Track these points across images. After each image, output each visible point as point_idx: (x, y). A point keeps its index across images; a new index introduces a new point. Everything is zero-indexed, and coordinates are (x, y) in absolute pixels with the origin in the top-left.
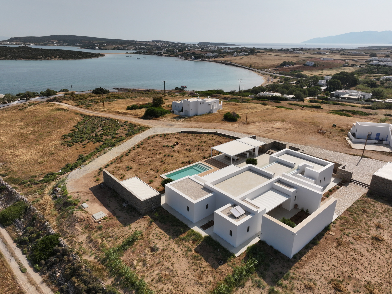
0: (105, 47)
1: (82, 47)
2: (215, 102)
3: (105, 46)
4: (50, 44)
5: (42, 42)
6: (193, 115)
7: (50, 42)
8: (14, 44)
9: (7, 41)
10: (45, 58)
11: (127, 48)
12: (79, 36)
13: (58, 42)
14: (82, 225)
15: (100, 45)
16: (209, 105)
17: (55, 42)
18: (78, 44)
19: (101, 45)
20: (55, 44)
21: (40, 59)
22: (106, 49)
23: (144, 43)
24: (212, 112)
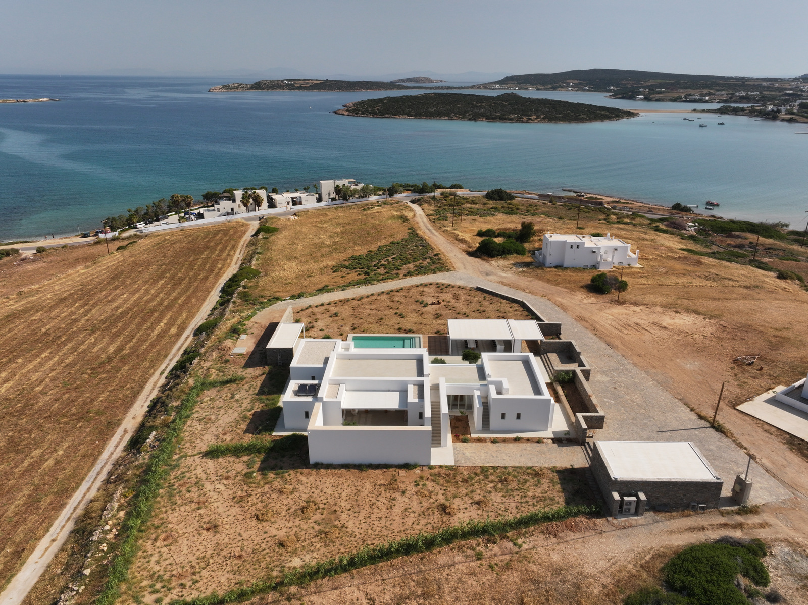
0: (657, 96)
1: (615, 95)
2: (616, 250)
3: (660, 92)
4: (562, 87)
5: (551, 84)
6: (554, 264)
7: (562, 84)
8: (505, 89)
9: (497, 82)
10: (521, 118)
11: (707, 98)
12: (623, 71)
13: (577, 84)
14: (220, 353)
15: (649, 90)
16: (594, 252)
17: (571, 84)
18: (612, 88)
19: (653, 90)
20: (571, 87)
21: (511, 120)
22: (658, 100)
23: (764, 84)
24: (597, 267)
